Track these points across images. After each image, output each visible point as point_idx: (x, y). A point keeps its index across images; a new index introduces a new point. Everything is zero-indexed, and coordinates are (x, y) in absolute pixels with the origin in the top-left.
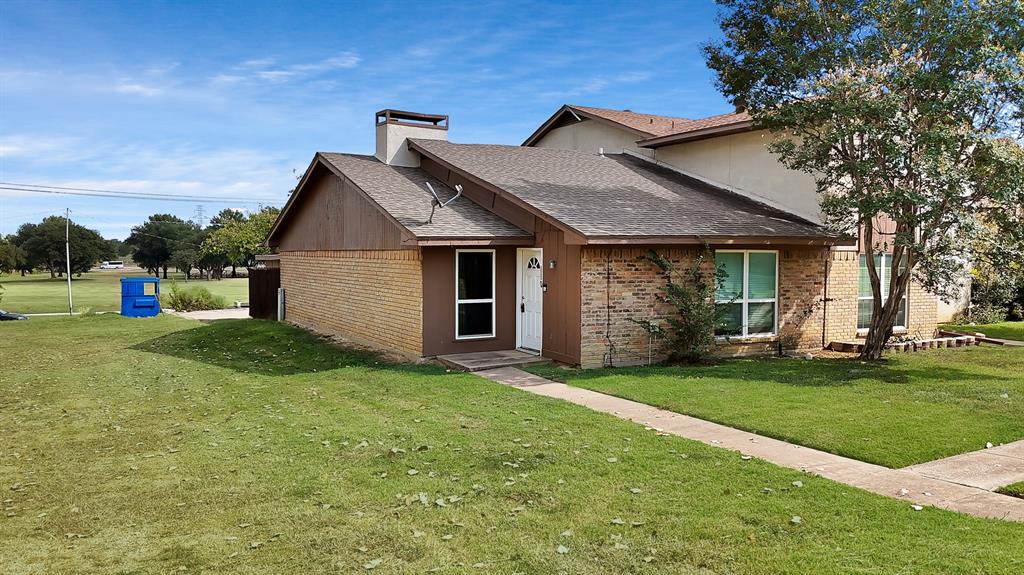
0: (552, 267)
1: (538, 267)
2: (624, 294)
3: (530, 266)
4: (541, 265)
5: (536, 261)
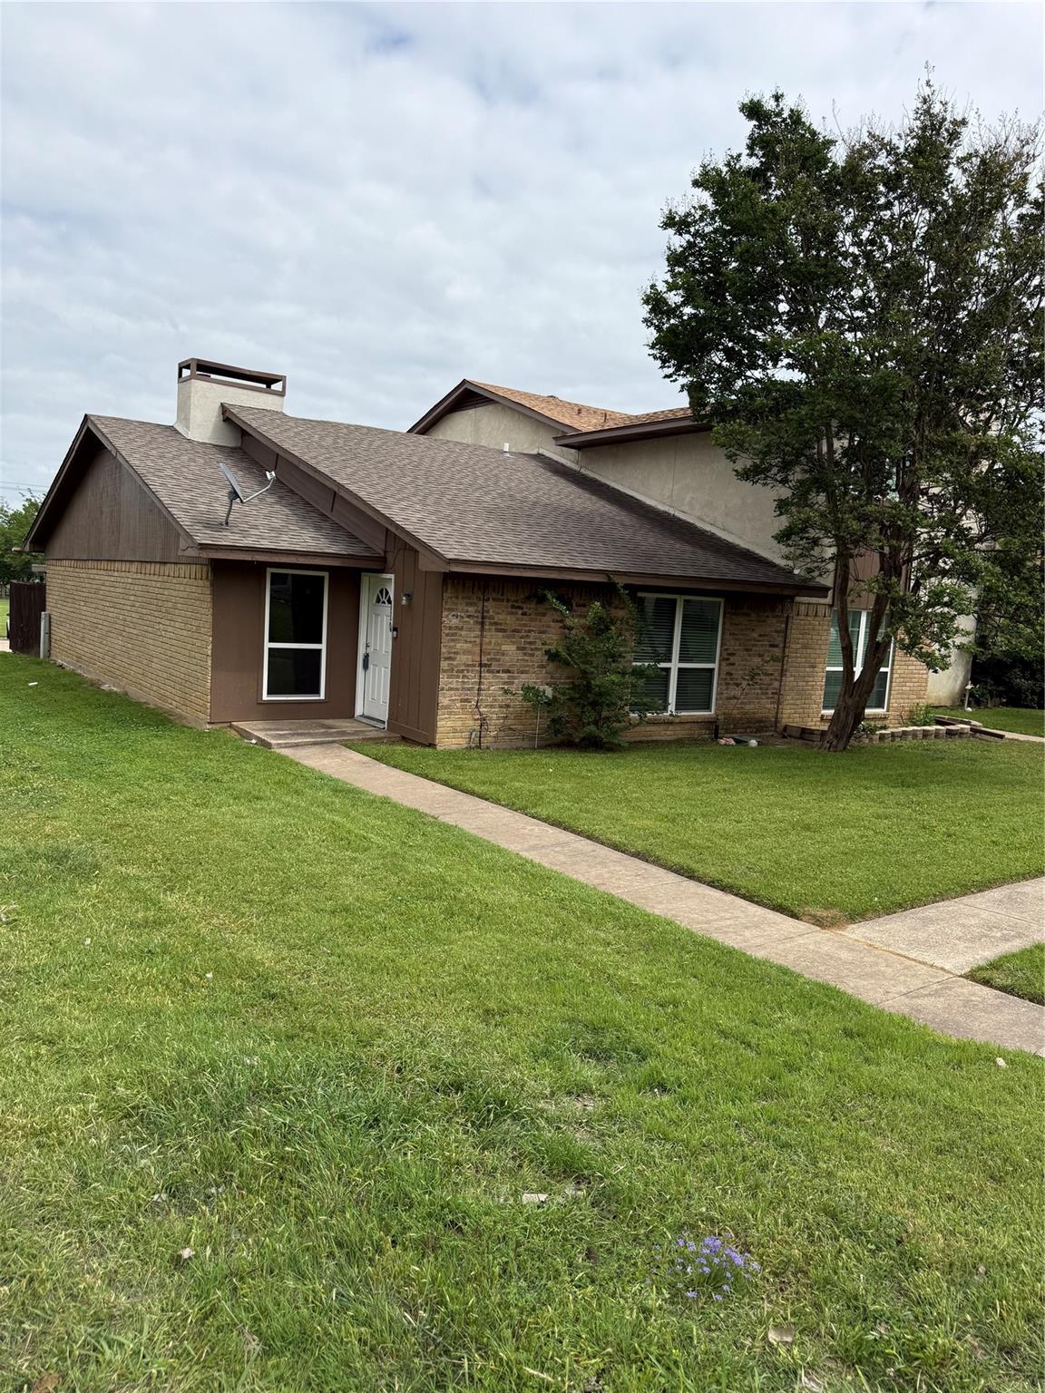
0: (404, 602)
1: (389, 602)
2: (504, 647)
3: (378, 601)
4: (392, 599)
5: (387, 593)
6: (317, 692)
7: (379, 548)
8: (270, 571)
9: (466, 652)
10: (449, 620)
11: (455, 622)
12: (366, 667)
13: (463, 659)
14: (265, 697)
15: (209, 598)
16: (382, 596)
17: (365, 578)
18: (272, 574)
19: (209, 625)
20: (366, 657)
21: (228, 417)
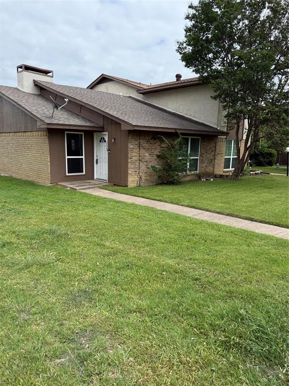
0: (113, 141)
1: (105, 141)
2: (145, 154)
3: (100, 141)
4: (107, 140)
5: (104, 139)
6: (83, 172)
7: (101, 124)
8: (66, 132)
9: (135, 156)
10: (130, 146)
11: (132, 146)
12: (97, 163)
13: (134, 158)
14: (67, 174)
15: (48, 142)
16: (102, 140)
17: (95, 134)
18: (67, 134)
19: (48, 151)
20: (97, 160)
21: (36, 84)
